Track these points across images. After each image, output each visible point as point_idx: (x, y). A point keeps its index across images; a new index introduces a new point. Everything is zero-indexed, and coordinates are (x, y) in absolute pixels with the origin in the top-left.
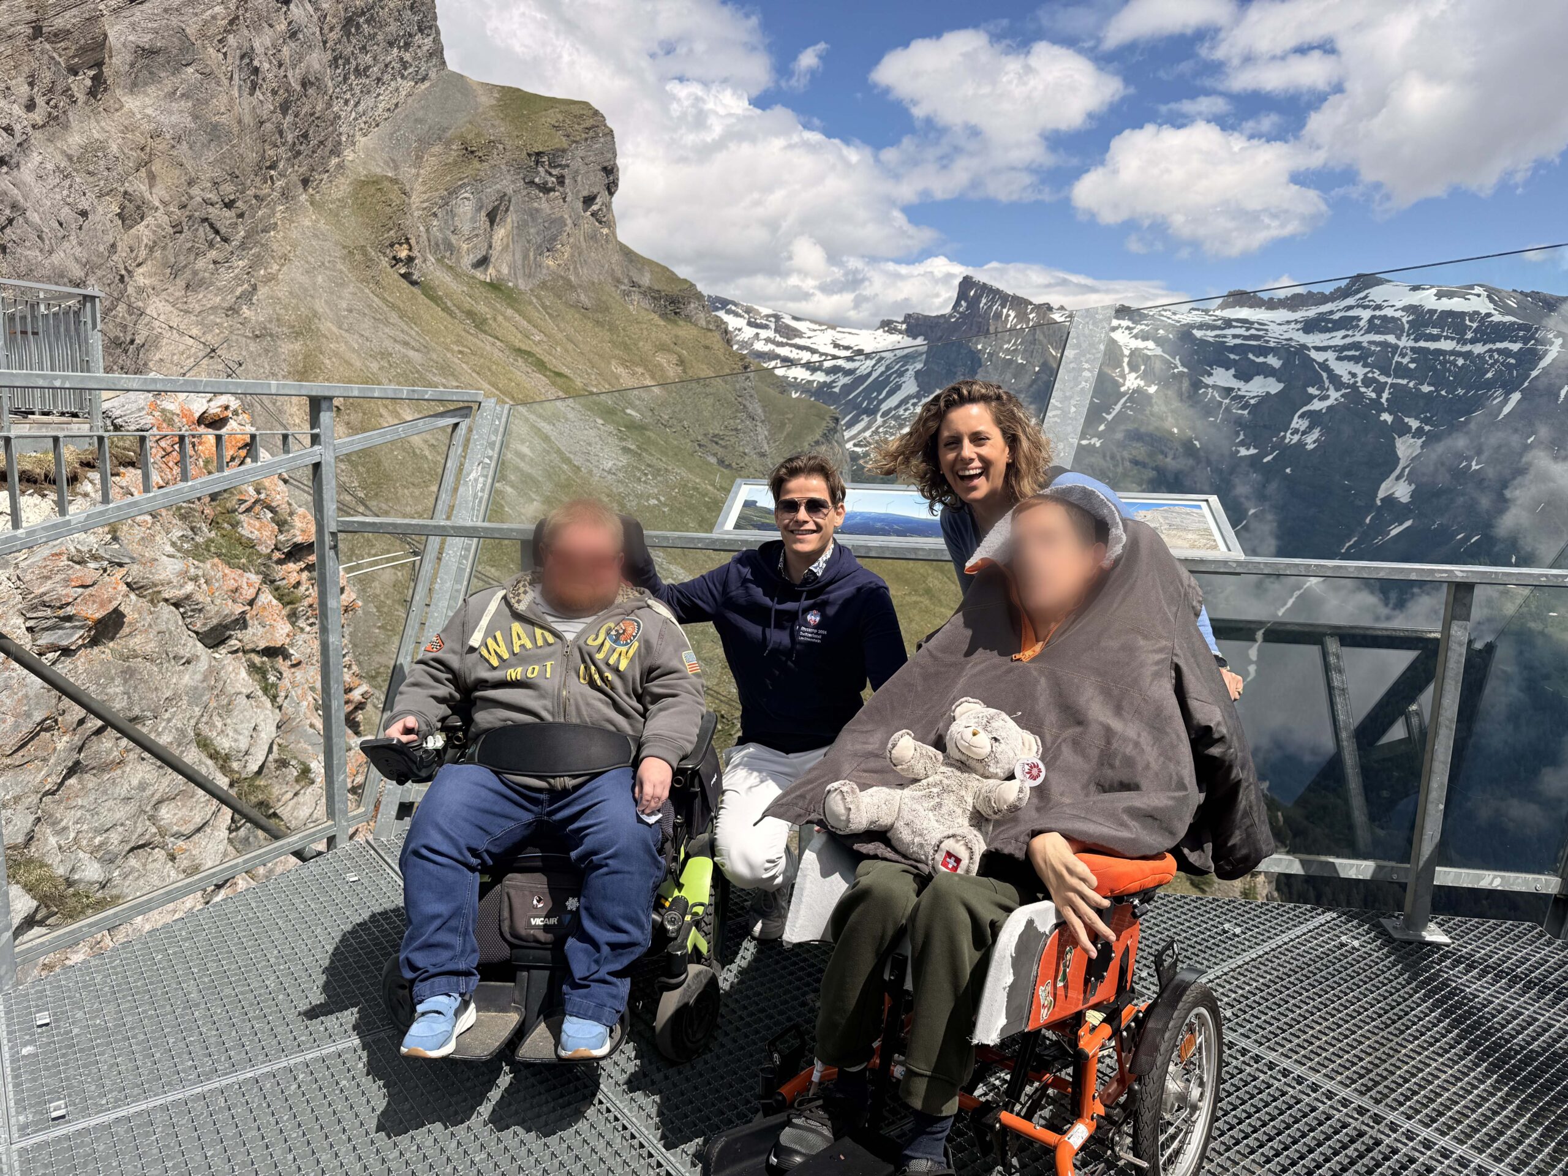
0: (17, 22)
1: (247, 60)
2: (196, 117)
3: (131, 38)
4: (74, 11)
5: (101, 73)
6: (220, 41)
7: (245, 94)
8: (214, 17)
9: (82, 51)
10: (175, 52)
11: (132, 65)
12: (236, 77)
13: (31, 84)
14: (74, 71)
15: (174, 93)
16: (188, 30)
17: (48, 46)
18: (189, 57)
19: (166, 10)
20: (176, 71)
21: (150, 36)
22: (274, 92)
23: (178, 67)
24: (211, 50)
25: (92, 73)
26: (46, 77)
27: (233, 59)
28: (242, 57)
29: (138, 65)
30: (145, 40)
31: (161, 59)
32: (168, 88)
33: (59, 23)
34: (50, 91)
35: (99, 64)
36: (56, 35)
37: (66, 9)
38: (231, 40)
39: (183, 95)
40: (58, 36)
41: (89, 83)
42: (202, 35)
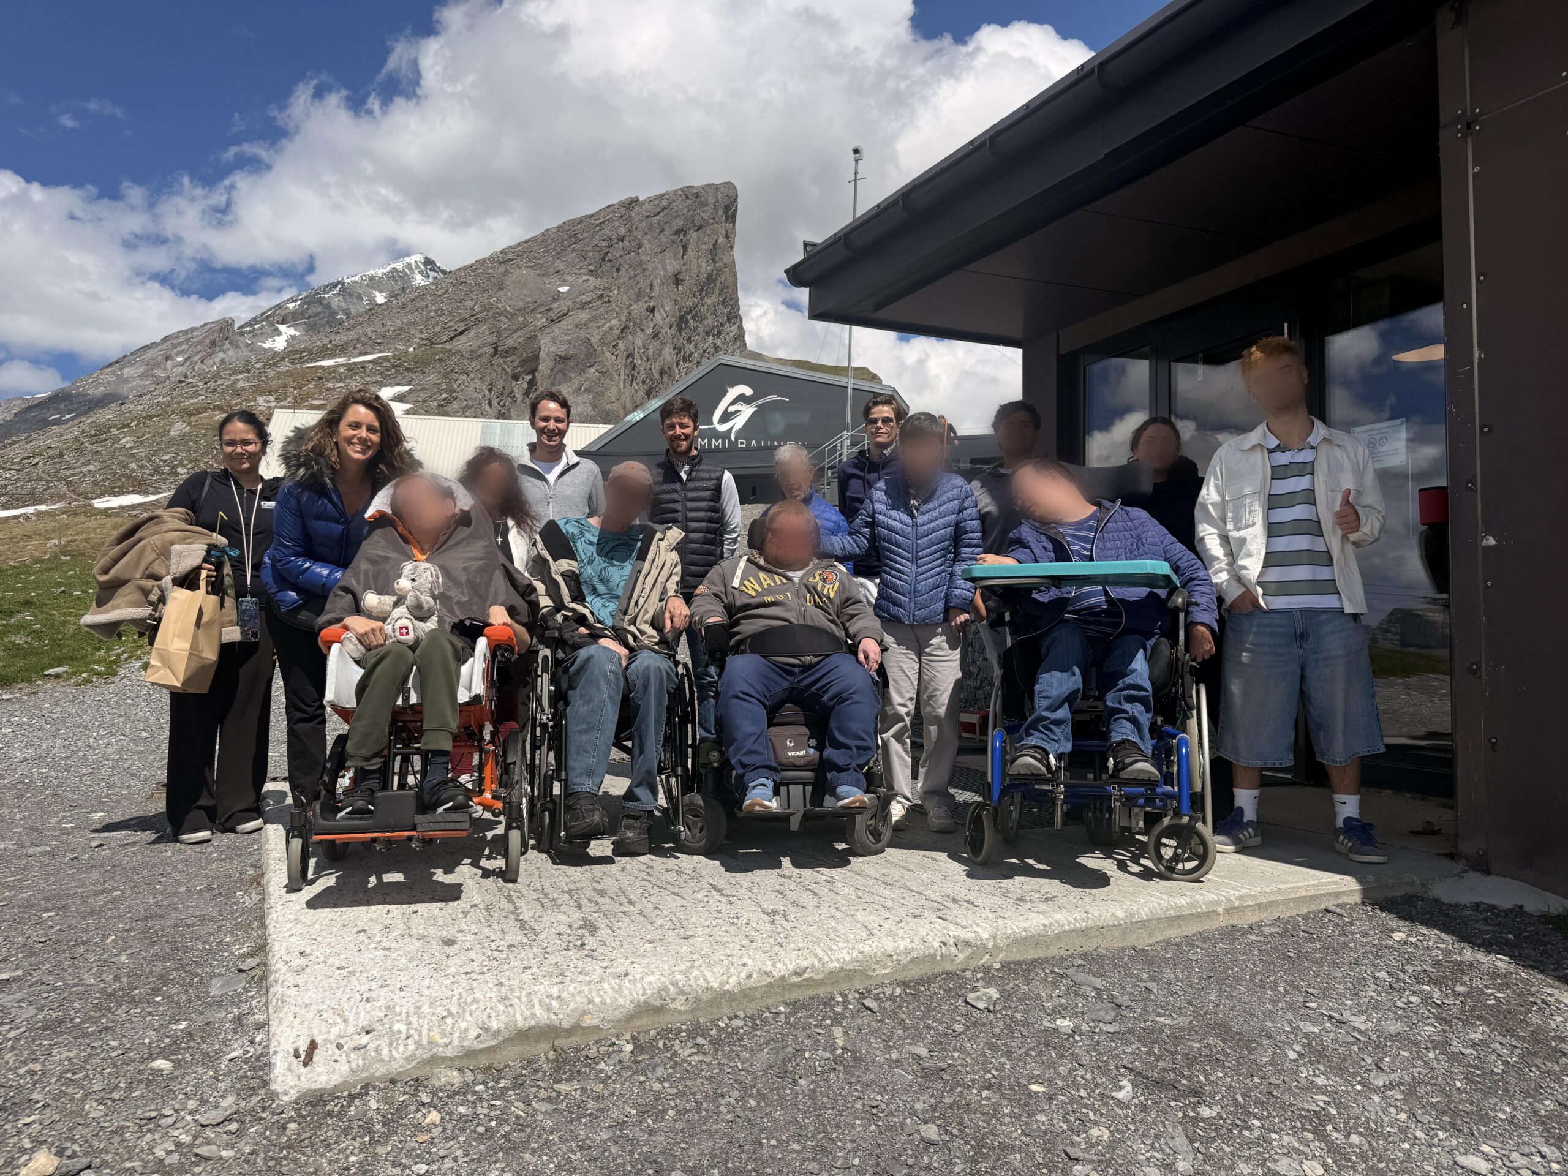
0: (484, 345)
1: (630, 359)
2: (594, 406)
3: (552, 349)
4: (520, 333)
5: (534, 377)
6: (614, 346)
7: (628, 385)
8: (611, 328)
9: (524, 361)
10: (582, 357)
11: (552, 370)
12: (622, 373)
13: (490, 390)
14: (516, 378)
15: (580, 389)
16: (592, 340)
17: (501, 361)
18: (592, 361)
19: (577, 326)
20: (583, 371)
21: (566, 346)
22: (644, 382)
23: (584, 367)
24: (607, 354)
25: (528, 378)
26: (500, 383)
27: (622, 360)
28: (628, 357)
29: (556, 369)
30: (562, 350)
31: (572, 363)
32: (576, 386)
33: (510, 342)
34: (501, 394)
35: (533, 371)
36: (507, 352)
37: (514, 332)
38: (621, 345)
39: (586, 390)
40: (508, 352)
41: (525, 386)
42: (602, 343)
